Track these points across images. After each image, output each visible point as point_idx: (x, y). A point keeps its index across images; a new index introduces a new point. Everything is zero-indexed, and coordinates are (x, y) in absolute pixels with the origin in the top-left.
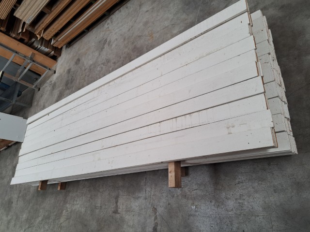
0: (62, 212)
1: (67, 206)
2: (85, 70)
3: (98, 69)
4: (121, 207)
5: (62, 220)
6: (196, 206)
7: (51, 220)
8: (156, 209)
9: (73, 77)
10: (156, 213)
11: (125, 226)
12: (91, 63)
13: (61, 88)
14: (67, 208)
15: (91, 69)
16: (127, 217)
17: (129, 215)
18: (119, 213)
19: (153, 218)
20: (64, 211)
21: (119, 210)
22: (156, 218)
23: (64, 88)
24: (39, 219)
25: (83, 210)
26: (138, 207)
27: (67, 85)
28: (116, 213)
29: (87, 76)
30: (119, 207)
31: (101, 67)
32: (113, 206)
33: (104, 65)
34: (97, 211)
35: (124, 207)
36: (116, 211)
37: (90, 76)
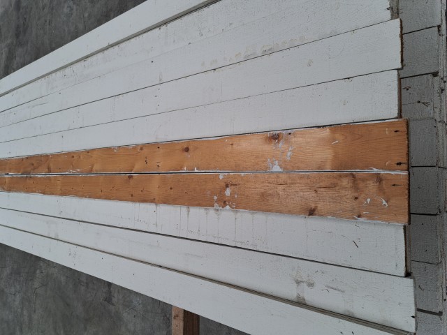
0: (35, 272)
1: (42, 264)
2: (44, 8)
4: (116, 295)
5: (36, 284)
7: (22, 279)
9: (25, 19)
11: (123, 329)
14: (41, 267)
16: (125, 315)
17: (129, 314)
18: (113, 305)
20: (38, 271)
23: (15, 42)
24: (7, 271)
25: (63, 279)
26: (141, 306)
27: (17, 36)
28: (109, 302)
29: (48, 21)
30: (112, 294)
31: (70, 7)
32: (104, 290)
33: (74, 3)
34: (83, 288)
35: (121, 297)
36: (109, 300)
37: (53, 25)
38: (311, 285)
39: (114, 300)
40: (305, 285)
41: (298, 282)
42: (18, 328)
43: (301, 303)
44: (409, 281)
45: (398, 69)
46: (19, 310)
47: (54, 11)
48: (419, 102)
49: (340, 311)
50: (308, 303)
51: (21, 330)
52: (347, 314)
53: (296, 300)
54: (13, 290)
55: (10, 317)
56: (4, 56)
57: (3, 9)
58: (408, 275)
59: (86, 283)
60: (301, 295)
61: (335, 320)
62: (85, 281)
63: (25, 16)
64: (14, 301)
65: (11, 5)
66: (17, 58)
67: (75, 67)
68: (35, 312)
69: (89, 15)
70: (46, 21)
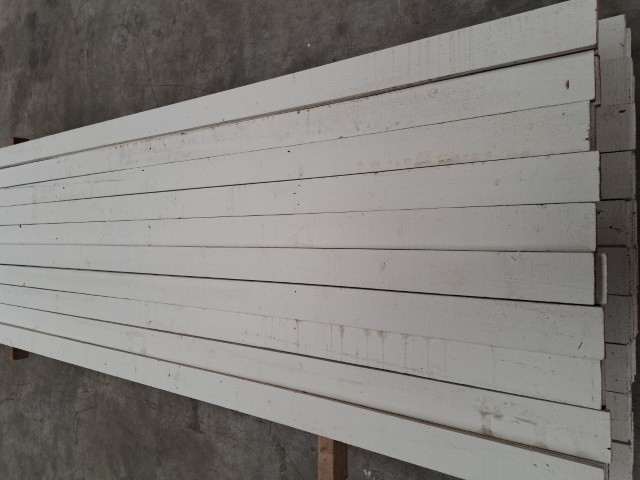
0: (75, 391)
1: (86, 380)
2: (78, 32)
3: (114, 39)
4: (205, 420)
5: (78, 407)
6: (373, 472)
7: (53, 399)
8: (283, 449)
9: (46, 43)
10: (283, 458)
11: (217, 463)
12: (92, 12)
13: (18, 70)
14: (84, 384)
15: (93, 35)
16: (220, 445)
17: (225, 443)
18: (201, 432)
19: (278, 466)
20: (80, 390)
21: (201, 425)
22: (283, 468)
23: (28, 73)
24: (29, 389)
25: (122, 400)
26: (243, 433)
27: (33, 64)
28: (194, 429)
29: (86, 52)
30: (200, 419)
31: (123, 36)
32: (188, 414)
33: (129, 32)
34: (154, 412)
35: (212, 423)
36: (195, 426)
37: (94, 56)
38: (498, 416)
39: (203, 427)
40: (491, 417)
41: (484, 414)
42: (49, 465)
43: (487, 435)
44: (606, 415)
45: (596, 203)
46: (50, 442)
47: (96, 38)
48: (611, 227)
49: (532, 443)
50: (495, 435)
51: (54, 468)
52: (539, 445)
53: (481, 432)
54: (38, 415)
55: (35, 450)
56: (10, 90)
57: (5, 23)
58: (604, 408)
59: (160, 406)
60: (487, 427)
61: (527, 452)
62: (157, 402)
63: (46, 39)
64: (42, 429)
65: (20, 20)
66: (34, 97)
67: (167, 140)
68: (76, 443)
69: (155, 52)
70: (82, 51)
